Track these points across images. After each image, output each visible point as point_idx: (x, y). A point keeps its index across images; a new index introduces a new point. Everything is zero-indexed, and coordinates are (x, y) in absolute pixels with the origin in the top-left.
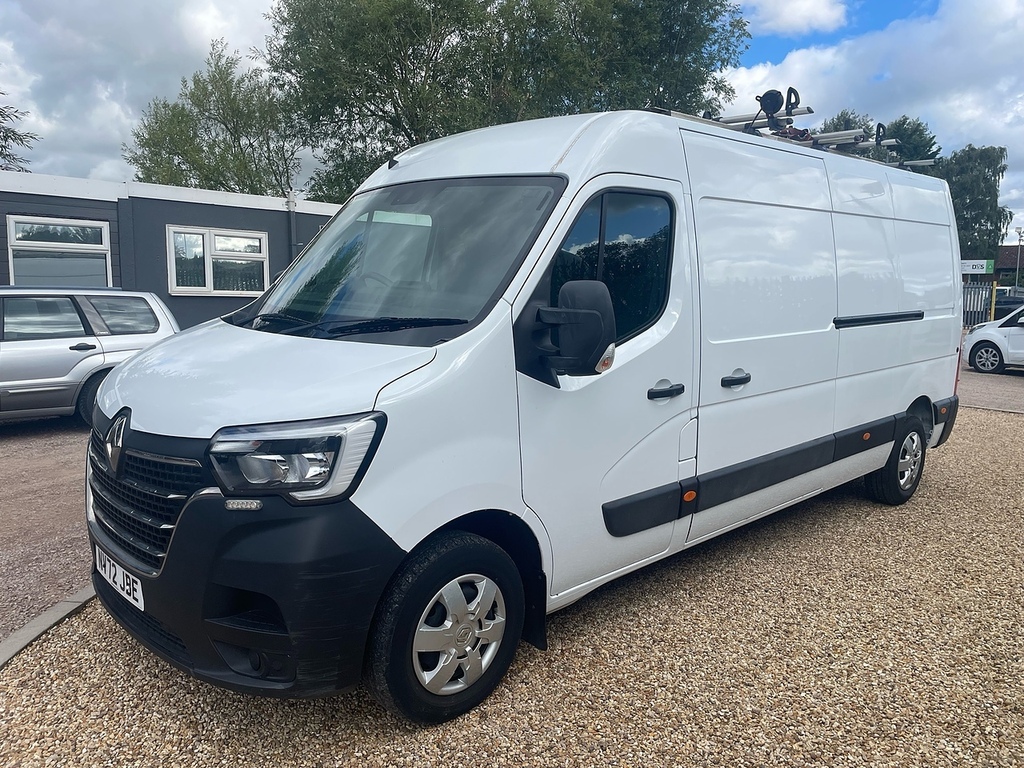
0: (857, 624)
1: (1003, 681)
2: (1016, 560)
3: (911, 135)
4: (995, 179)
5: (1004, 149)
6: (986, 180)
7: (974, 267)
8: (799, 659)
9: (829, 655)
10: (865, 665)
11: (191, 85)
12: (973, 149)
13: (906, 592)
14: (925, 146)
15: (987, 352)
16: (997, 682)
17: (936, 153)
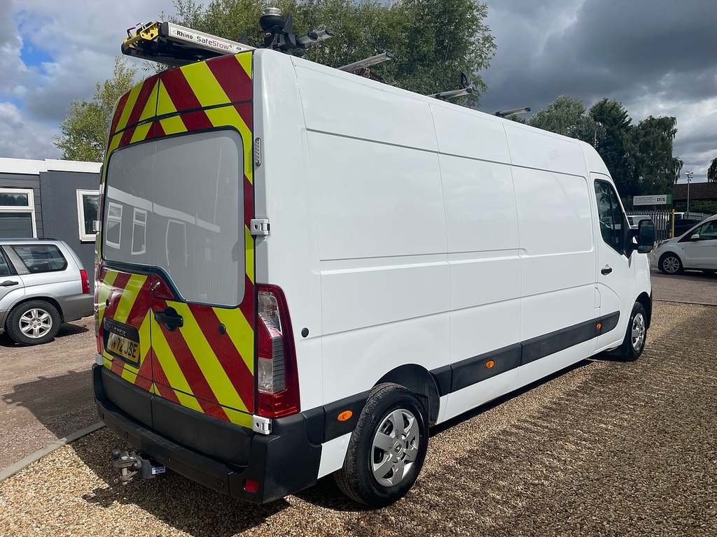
0: (586, 482)
1: (699, 526)
2: (702, 420)
3: (610, 111)
4: (669, 139)
5: (675, 118)
6: (663, 139)
7: (659, 200)
8: (543, 516)
9: (566, 511)
10: (594, 518)
11: (103, 88)
12: (653, 119)
13: (623, 452)
14: (620, 118)
15: (670, 259)
16: (695, 527)
17: (629, 122)
